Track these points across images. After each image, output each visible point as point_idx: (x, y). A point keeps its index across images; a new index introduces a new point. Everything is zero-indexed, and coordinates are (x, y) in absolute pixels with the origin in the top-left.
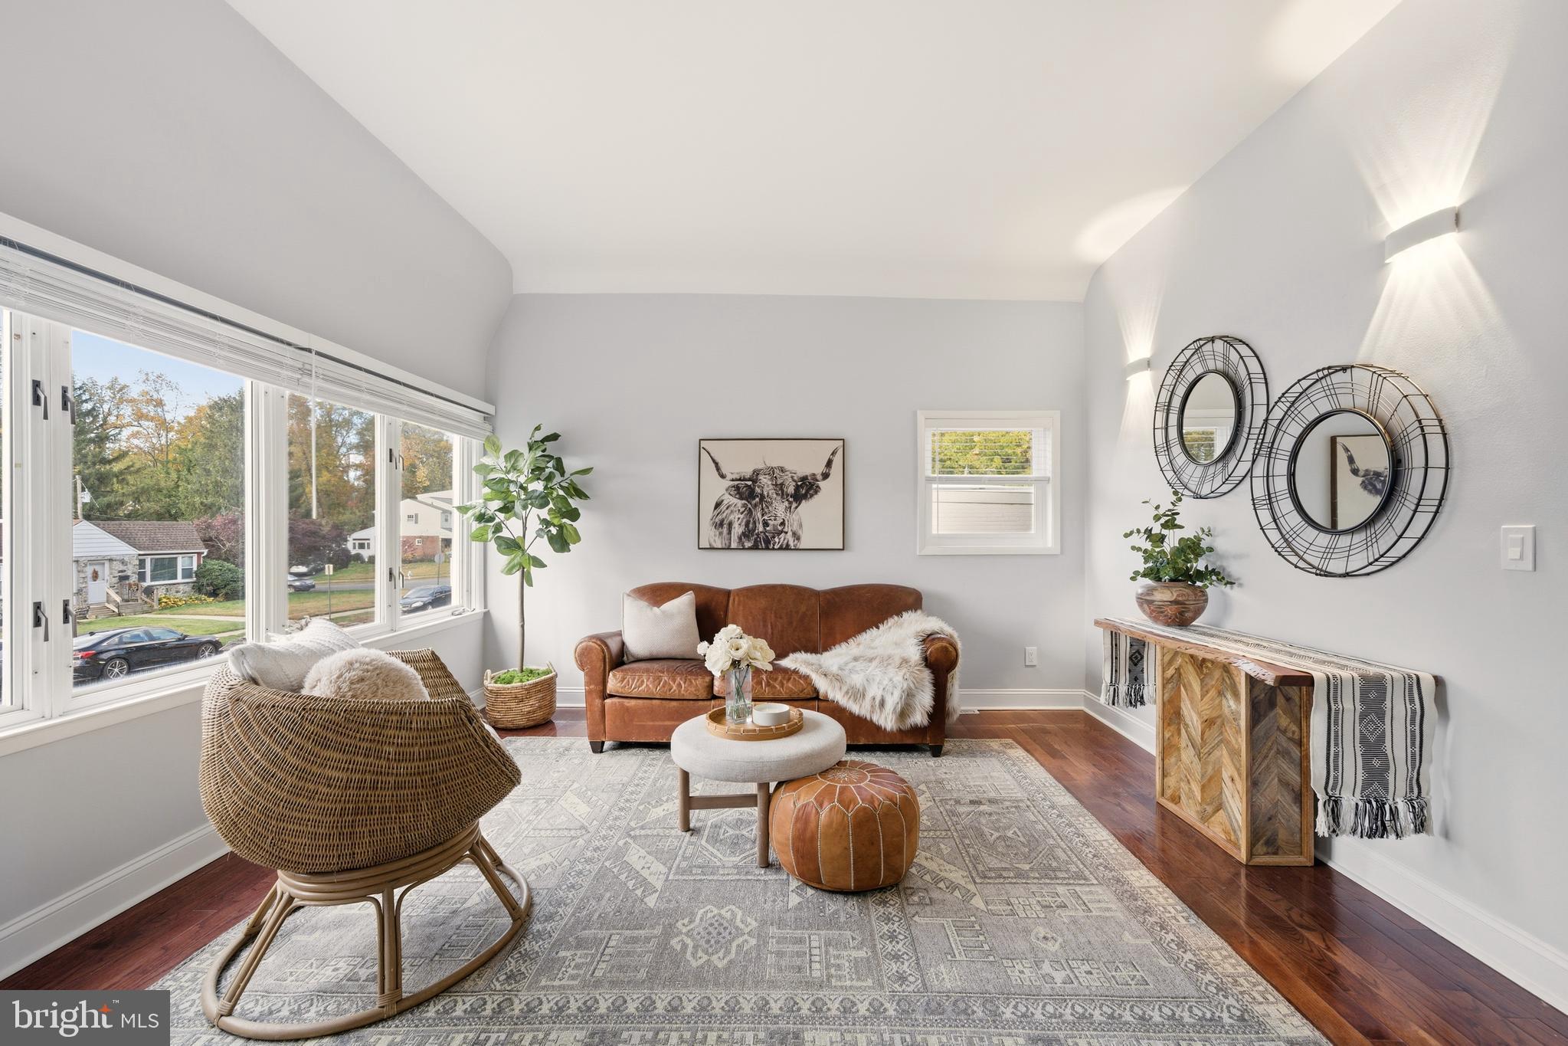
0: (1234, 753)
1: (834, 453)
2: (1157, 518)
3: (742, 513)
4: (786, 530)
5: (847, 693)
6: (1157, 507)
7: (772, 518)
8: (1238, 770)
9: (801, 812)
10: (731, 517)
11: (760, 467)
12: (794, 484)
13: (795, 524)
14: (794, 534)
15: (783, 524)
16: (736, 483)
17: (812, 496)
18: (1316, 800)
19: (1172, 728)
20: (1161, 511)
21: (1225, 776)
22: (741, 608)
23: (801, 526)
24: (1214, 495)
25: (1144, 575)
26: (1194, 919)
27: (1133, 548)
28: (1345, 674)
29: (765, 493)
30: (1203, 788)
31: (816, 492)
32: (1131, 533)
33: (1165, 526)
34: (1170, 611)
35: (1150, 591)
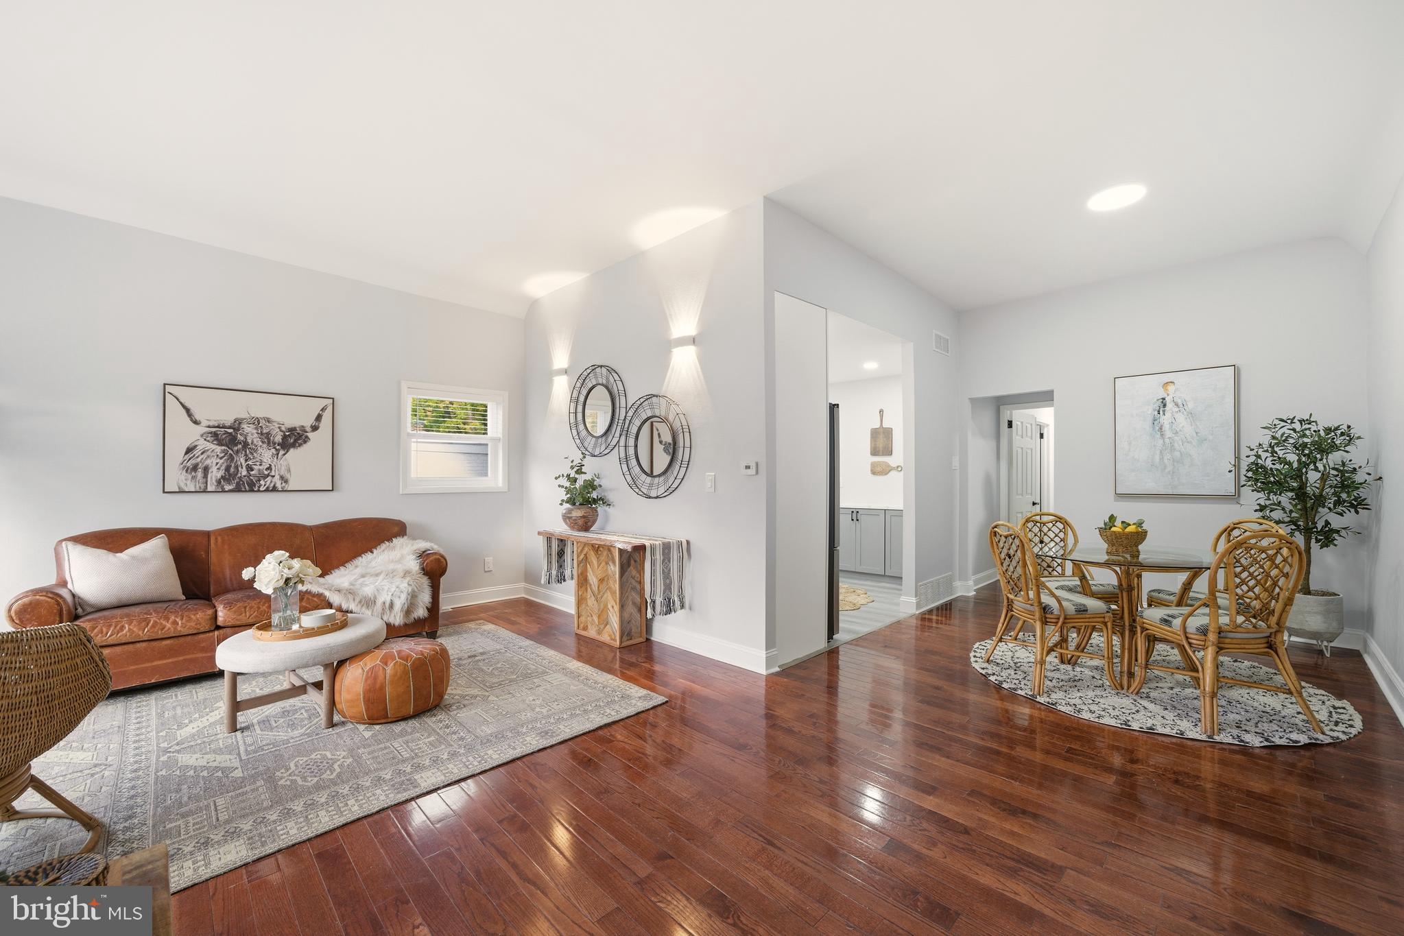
0: (613, 593)
1: (324, 410)
2: (572, 468)
3: (221, 458)
4: (273, 473)
5: (360, 602)
6: (572, 462)
7: (258, 463)
8: (615, 601)
9: (370, 673)
10: (208, 462)
11: (243, 416)
12: (282, 434)
13: (283, 468)
14: (282, 478)
15: (269, 468)
16: (214, 430)
17: (300, 445)
18: (647, 602)
19: (583, 589)
20: (574, 464)
21: (609, 606)
22: (226, 547)
23: (289, 471)
24: (600, 455)
25: (567, 502)
26: (600, 672)
27: (559, 486)
28: (657, 543)
29: (250, 441)
30: (599, 617)
31: (305, 442)
32: (559, 476)
33: (577, 472)
34: (580, 522)
35: (569, 511)
